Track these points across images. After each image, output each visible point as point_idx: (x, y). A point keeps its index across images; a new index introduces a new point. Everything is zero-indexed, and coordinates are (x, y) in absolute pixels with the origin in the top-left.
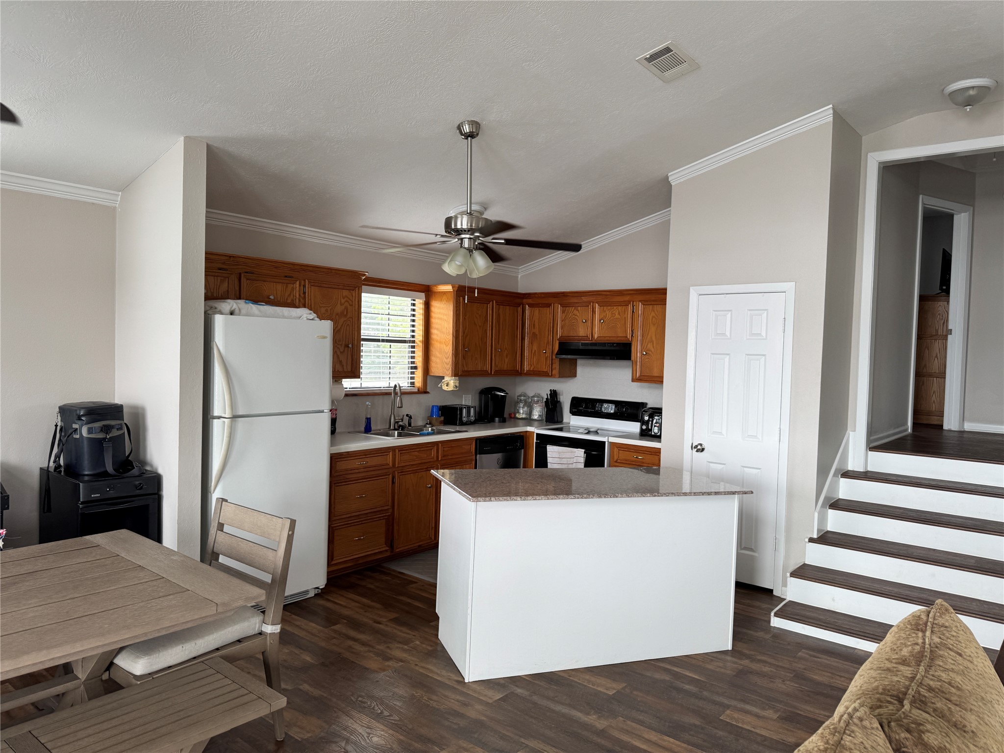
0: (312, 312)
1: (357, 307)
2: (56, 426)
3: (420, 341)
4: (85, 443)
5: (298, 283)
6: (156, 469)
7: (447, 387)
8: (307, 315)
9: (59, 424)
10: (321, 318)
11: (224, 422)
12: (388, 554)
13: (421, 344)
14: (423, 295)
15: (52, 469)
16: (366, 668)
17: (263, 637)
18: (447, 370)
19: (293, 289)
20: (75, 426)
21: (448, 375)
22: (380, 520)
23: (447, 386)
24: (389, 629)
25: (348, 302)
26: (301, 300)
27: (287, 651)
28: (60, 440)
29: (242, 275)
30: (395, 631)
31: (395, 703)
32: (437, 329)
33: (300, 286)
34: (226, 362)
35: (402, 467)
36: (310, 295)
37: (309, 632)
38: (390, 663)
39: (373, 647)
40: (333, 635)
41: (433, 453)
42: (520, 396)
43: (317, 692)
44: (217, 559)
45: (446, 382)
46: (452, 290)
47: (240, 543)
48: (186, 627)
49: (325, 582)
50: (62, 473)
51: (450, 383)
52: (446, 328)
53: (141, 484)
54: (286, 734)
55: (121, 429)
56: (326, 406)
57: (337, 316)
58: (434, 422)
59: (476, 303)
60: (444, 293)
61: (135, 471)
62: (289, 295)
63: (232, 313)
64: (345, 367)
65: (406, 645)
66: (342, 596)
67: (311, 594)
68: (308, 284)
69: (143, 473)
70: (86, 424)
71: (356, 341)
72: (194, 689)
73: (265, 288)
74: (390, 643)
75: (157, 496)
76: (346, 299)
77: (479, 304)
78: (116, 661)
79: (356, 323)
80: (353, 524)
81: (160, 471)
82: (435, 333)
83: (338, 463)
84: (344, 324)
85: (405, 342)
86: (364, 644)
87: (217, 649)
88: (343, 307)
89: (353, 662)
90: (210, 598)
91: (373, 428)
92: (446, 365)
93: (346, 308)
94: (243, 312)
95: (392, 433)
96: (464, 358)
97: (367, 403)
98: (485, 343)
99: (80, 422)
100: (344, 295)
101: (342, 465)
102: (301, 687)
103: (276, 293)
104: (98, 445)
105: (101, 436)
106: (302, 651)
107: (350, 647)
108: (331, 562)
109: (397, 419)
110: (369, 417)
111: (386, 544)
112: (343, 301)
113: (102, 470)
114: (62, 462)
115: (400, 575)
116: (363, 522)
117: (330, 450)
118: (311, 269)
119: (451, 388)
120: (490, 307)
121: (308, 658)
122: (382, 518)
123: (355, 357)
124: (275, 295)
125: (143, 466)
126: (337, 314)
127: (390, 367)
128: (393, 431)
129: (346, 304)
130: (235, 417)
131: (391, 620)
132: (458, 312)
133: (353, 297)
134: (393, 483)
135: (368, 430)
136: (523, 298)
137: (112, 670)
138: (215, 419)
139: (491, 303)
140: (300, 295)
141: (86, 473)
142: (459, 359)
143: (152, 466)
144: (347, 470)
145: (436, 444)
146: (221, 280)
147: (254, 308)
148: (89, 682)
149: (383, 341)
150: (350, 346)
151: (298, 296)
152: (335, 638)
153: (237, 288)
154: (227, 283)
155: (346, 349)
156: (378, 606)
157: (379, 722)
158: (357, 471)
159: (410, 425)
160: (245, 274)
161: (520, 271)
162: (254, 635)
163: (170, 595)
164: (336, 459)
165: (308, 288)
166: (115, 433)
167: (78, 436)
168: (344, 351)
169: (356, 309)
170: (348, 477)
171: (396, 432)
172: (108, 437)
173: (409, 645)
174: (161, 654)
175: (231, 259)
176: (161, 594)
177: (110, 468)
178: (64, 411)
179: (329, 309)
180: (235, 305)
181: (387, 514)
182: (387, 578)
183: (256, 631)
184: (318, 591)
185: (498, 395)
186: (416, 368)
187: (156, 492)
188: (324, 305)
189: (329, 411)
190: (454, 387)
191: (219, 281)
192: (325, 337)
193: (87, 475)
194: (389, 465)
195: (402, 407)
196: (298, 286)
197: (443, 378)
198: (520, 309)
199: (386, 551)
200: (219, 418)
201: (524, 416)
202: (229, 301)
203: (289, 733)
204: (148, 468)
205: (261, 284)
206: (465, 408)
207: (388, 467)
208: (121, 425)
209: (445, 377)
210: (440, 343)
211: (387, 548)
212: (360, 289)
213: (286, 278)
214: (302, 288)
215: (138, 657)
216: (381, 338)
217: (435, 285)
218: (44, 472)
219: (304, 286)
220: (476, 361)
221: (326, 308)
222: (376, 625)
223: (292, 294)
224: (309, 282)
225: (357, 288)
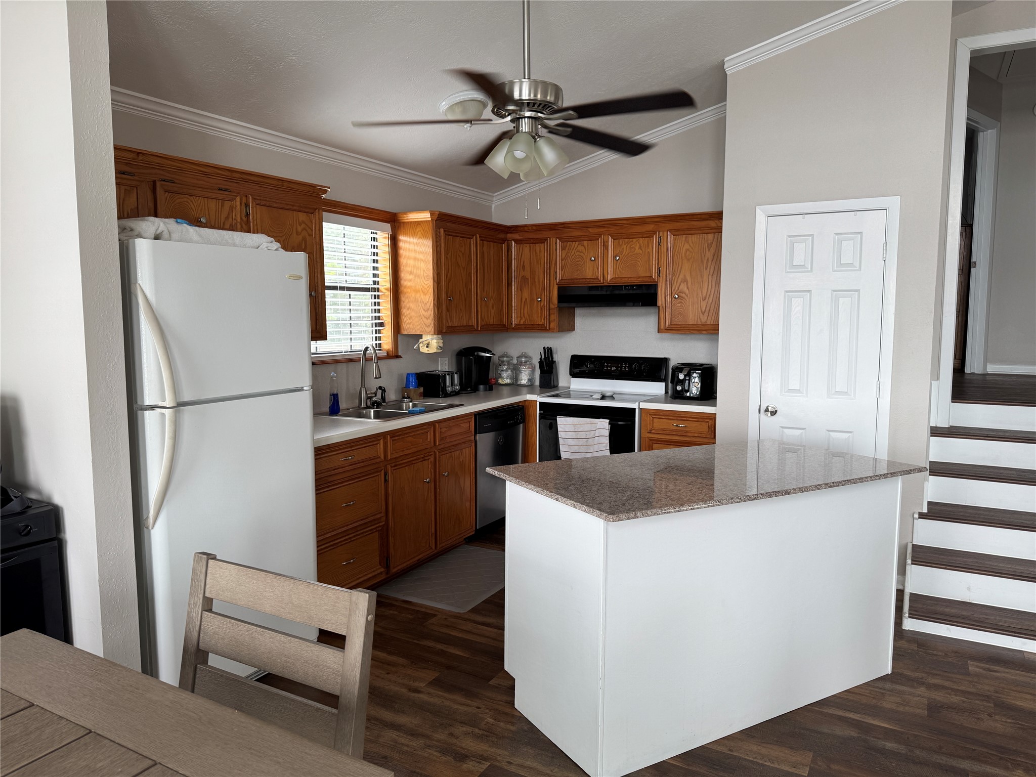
0: (273, 239)
1: (317, 238)
3: (386, 289)
5: (238, 199)
6: (50, 498)
7: (427, 349)
8: (268, 244)
10: (288, 247)
11: (163, 415)
12: (383, 577)
13: (388, 293)
14: (388, 226)
18: (428, 326)
19: (231, 207)
21: (428, 333)
22: (373, 532)
23: (427, 347)
25: (306, 231)
26: (244, 225)
29: (158, 184)
30: (447, 703)
32: (411, 273)
33: (241, 203)
34: (158, 317)
35: (395, 458)
36: (255, 218)
39: (429, 738)
41: (430, 436)
42: (503, 356)
44: (205, 661)
45: (426, 342)
46: (430, 219)
51: (431, 343)
52: (424, 270)
53: (27, 526)
56: (307, 381)
58: (412, 394)
59: (458, 236)
60: (418, 223)
61: (15, 505)
62: (227, 218)
63: (157, 237)
65: (475, 726)
68: (253, 203)
69: (28, 505)
71: (320, 289)
73: (193, 206)
74: (450, 726)
75: (56, 542)
76: (303, 226)
77: (461, 239)
79: (318, 260)
80: (339, 544)
81: (58, 500)
82: (407, 278)
83: (323, 460)
85: (367, 290)
86: (413, 734)
88: (300, 238)
91: (343, 405)
92: (425, 320)
93: (304, 239)
94: (174, 236)
95: (366, 412)
96: (448, 310)
97: (332, 374)
98: (470, 289)
100: (301, 219)
101: (322, 464)
103: (211, 214)
109: (369, 394)
110: (335, 392)
111: (381, 565)
112: (299, 229)
115: (406, 606)
116: (352, 539)
118: (256, 179)
119: (433, 349)
120: (473, 243)
123: (320, 310)
124: (207, 216)
127: (351, 324)
128: (368, 410)
129: (306, 233)
130: (180, 405)
132: (439, 248)
133: (312, 224)
134: (386, 481)
135: (335, 410)
136: (507, 233)
138: (146, 409)
139: (475, 237)
140: (241, 219)
142: (442, 312)
143: (39, 492)
144: (329, 470)
145: (432, 424)
146: (125, 190)
147: (192, 231)
149: (342, 288)
151: (239, 220)
153: (151, 205)
158: (341, 470)
159: (383, 399)
160: (163, 183)
161: (494, 199)
165: (252, 208)
169: (318, 241)
171: (372, 411)
175: (140, 158)
179: (282, 240)
180: (162, 225)
181: (381, 524)
182: (391, 612)
185: (483, 356)
186: (381, 325)
187: (55, 536)
188: (275, 234)
189: (310, 387)
190: (437, 349)
192: (299, 278)
194: (380, 457)
195: (380, 377)
196: (238, 203)
197: (420, 336)
198: (504, 246)
199: (381, 573)
200: (153, 407)
201: (508, 381)
202: (153, 219)
204: (33, 496)
205: (185, 200)
206: (448, 374)
207: (378, 460)
209: (423, 336)
210: (416, 290)
211: (383, 569)
212: (320, 216)
213: (223, 192)
214: (244, 206)
216: (338, 285)
217: (405, 213)
219: (247, 205)
220: (461, 314)
222: (413, 694)
223: (231, 216)
224: (254, 199)
225: (317, 210)
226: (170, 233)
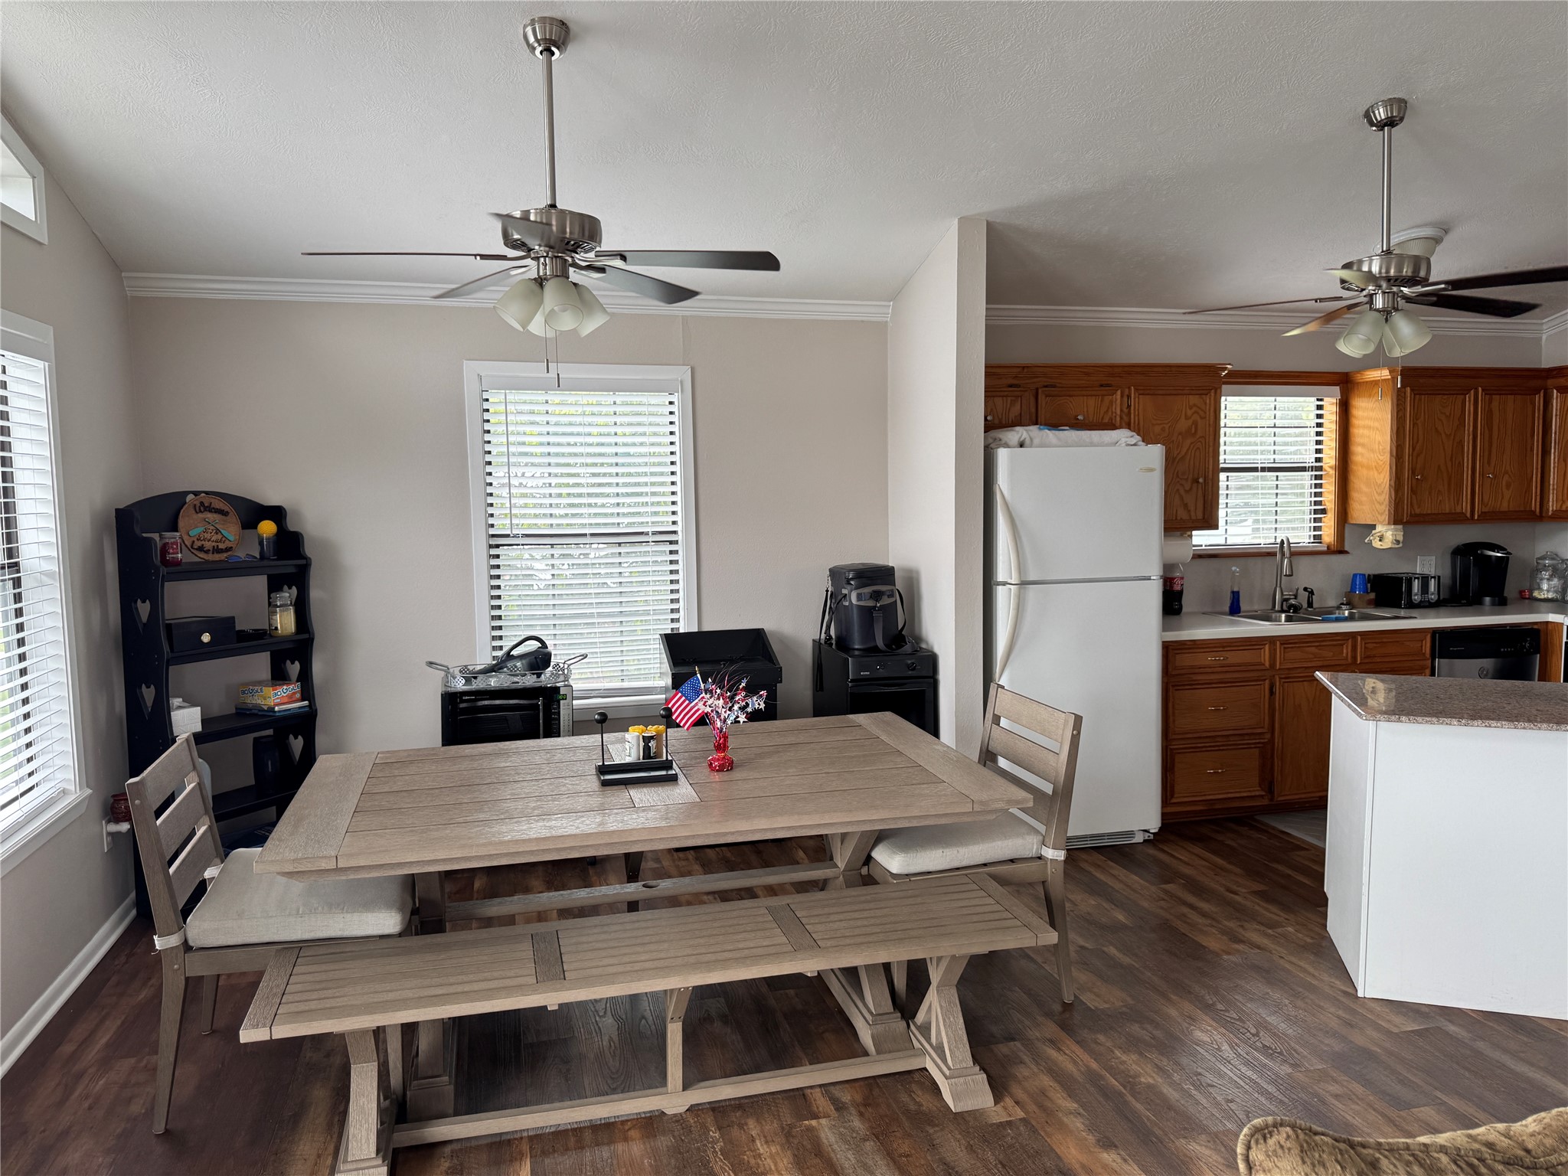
0: (1134, 433)
1: (1212, 418)
2: (827, 591)
3: (1331, 467)
4: (855, 611)
5: (1119, 392)
6: (932, 647)
7: (1380, 543)
8: (1127, 439)
9: (830, 589)
10: (1148, 440)
11: (1011, 589)
12: (1266, 802)
13: (1332, 472)
14: (1337, 389)
15: (823, 642)
16: (1203, 946)
17: (1042, 862)
18: (1381, 514)
19: (1112, 402)
20: (845, 591)
21: (1381, 523)
22: (1251, 748)
23: (1380, 540)
24: (1248, 904)
25: (1198, 413)
26: (1125, 417)
27: (1093, 903)
28: (830, 607)
29: (1040, 391)
30: (1257, 907)
31: (1236, 997)
32: (1363, 445)
33: (1122, 396)
34: (1013, 514)
35: (1289, 669)
36: (1137, 408)
37: (1128, 886)
38: (1240, 947)
39: (1218, 922)
40: (1161, 896)
41: (1347, 651)
42: (1544, 558)
43: (1126, 960)
44: (997, 762)
45: (1379, 534)
46: (1390, 377)
47: (1017, 741)
48: (939, 823)
49: (1160, 826)
50: (834, 646)
51: (1386, 536)
52: (1379, 443)
53: (913, 663)
54: (1075, 996)
55: (891, 595)
56: (1155, 571)
57: (1180, 437)
58: (1356, 600)
59: (1439, 394)
60: (1375, 383)
61: (907, 648)
62: (1107, 411)
63: (1021, 445)
64: (1193, 514)
65: (1270, 928)
66: (1185, 849)
67: (1139, 838)
68: (1135, 394)
69: (916, 651)
70: (856, 589)
71: (1211, 472)
72: (951, 900)
73: (1071, 405)
74: (1246, 921)
75: (932, 680)
76: (1194, 409)
77: (1446, 397)
78: (874, 854)
79: (1211, 444)
80: (1204, 749)
81: (937, 650)
82: (1360, 454)
83: (1178, 656)
84: (1192, 446)
85: (1303, 469)
86: (1204, 914)
87: (985, 865)
88: (1190, 422)
89: (1184, 934)
90: (967, 793)
91: (1244, 606)
92: (1378, 506)
93: (1195, 423)
94: (1036, 441)
95: (1276, 617)
96: (1413, 491)
97: (1233, 568)
98: (1459, 463)
99: (849, 587)
100: (1192, 403)
101: (1185, 660)
102: (1105, 949)
103: (1087, 411)
104: (867, 613)
105: (871, 603)
106: (1113, 907)
107: (1184, 915)
108: (1170, 800)
109: (1286, 595)
110: (1236, 589)
111: (1260, 787)
112: (1189, 413)
113: (871, 645)
114: (832, 633)
115: (1281, 836)
116: (1221, 748)
117: (1161, 637)
118: (1139, 369)
119: (1387, 544)
120: (1470, 401)
121: (1121, 916)
122: (1253, 746)
123: (1210, 497)
124: (1085, 413)
125: (917, 644)
126: (1180, 434)
127: (1276, 511)
128: (1278, 614)
129: (1196, 417)
130: (1023, 584)
131: (1255, 893)
132: (1401, 414)
133: (1206, 403)
134: (1272, 693)
135: (1235, 610)
136: (1547, 378)
137: (871, 865)
138: (998, 585)
139: (1472, 392)
140: (1121, 410)
141: (856, 647)
142: (1403, 495)
143: (927, 643)
144: (1192, 667)
145: (1352, 636)
146: (1011, 400)
147: (1050, 435)
148: (849, 873)
149: (1263, 469)
150: (1201, 480)
151: (1118, 412)
152: (1164, 900)
153: (1033, 410)
154: (1019, 407)
155: (1195, 485)
156: (1238, 870)
157: (1206, 1014)
158: (1209, 670)
159: (1310, 604)
160: (1045, 389)
161: (1545, 327)
162: (1031, 858)
163: (923, 784)
164: (1173, 649)
165: (1135, 399)
166: (886, 601)
167: (847, 604)
168: (1191, 489)
169: (1211, 423)
170: (1194, 678)
171: (1283, 615)
172: (878, 605)
173: (1275, 930)
174: (919, 854)
175: (1025, 371)
176: (914, 782)
177: (880, 642)
178: (835, 573)
179: (1167, 426)
180: (1025, 434)
181: (1262, 741)
182: (1260, 836)
183: (1033, 853)
184: (1149, 836)
185: (1490, 556)
186: (1324, 511)
187: (932, 676)
188: (1159, 422)
189: (1159, 577)
190: (1392, 543)
191: (1009, 402)
192: (1151, 470)
193: (857, 649)
194: (1264, 665)
195: (1291, 575)
196: (1119, 397)
197: (1374, 527)
198: (1539, 399)
199: (1262, 796)
200: (1004, 584)
201: (1550, 595)
202: (1018, 428)
203: (1081, 998)
204: (924, 646)
205: (1065, 401)
206: (1418, 578)
207: (1262, 667)
208: (892, 591)
209: (1377, 526)
210: (1369, 468)
211: (1264, 793)
212: (1218, 391)
213: (1103, 388)
214: (1125, 399)
215: (894, 853)
216: (1259, 466)
217: (1358, 372)
218: (817, 644)
219: (1129, 397)
220: (1440, 498)
221: (1162, 426)
222: (1228, 894)
223: (1110, 410)
224: (1136, 390)
225: (1213, 391)
226: (1031, 439)
